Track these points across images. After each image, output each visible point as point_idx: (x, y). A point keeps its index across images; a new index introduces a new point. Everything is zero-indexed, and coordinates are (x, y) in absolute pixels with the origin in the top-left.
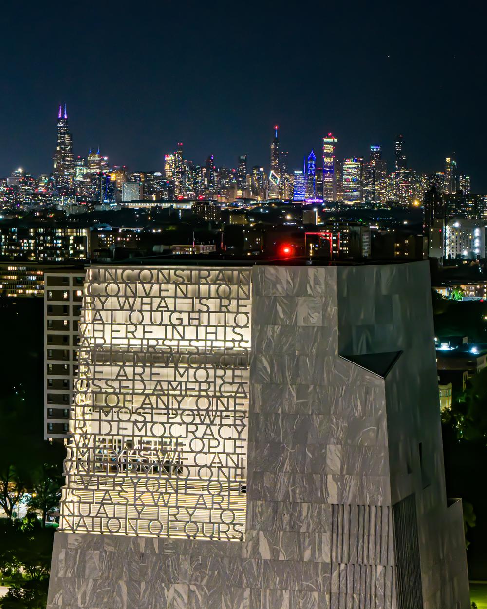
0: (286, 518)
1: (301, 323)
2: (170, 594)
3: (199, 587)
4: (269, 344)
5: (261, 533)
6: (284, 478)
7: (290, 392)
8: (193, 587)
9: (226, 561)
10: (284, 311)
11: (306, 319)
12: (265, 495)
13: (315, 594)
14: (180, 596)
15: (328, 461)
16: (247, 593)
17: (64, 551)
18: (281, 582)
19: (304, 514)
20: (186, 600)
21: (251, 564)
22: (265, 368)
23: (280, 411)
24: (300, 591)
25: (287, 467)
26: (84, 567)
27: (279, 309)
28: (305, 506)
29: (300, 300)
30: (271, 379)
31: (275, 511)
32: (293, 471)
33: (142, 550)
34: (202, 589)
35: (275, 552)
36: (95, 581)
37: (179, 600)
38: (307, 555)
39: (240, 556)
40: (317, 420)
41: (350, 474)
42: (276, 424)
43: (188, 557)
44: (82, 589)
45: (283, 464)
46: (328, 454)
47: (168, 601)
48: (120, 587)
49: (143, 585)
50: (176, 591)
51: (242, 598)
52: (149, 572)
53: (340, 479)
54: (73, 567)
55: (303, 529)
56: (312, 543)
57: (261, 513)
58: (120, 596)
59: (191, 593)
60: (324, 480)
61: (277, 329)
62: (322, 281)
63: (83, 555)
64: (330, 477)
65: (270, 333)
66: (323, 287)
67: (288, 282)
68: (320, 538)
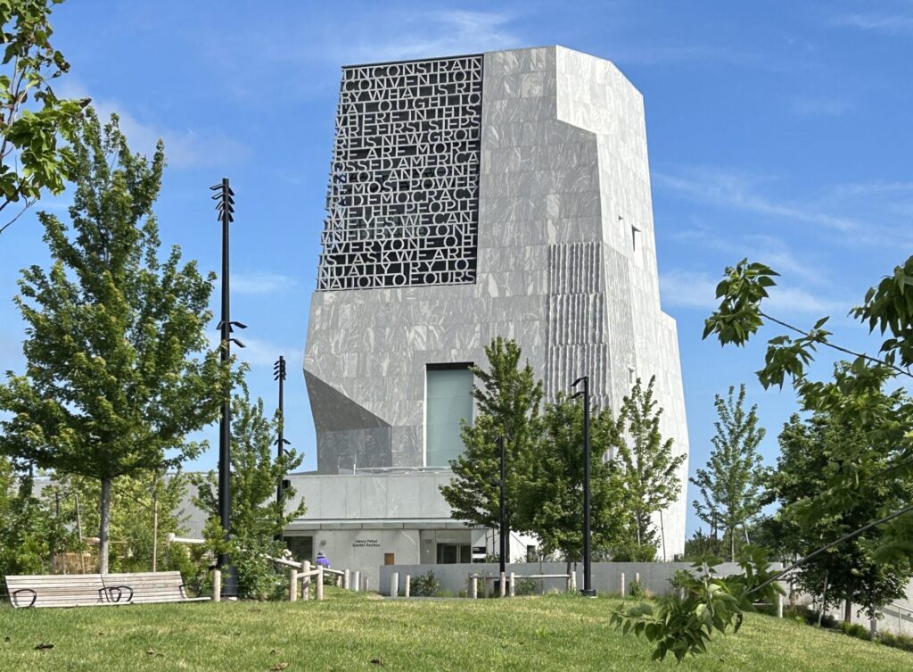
0: (512, 260)
1: (525, 95)
2: (411, 336)
3: (437, 327)
4: (498, 116)
5: (490, 275)
6: (510, 227)
7: (515, 155)
8: (431, 328)
9: (460, 302)
10: (511, 87)
11: (529, 92)
12: (494, 244)
13: (537, 323)
14: (419, 336)
15: (548, 209)
16: (477, 329)
17: (320, 307)
18: (507, 315)
19: (528, 255)
20: (425, 339)
21: (481, 303)
22: (495, 136)
23: (507, 171)
24: (524, 321)
25: (513, 217)
26: (338, 319)
27: (507, 86)
28: (528, 248)
29: (525, 77)
30: (500, 146)
31: (502, 257)
32: (519, 220)
33: (387, 300)
34: (439, 329)
35: (501, 290)
36: (347, 330)
37: (419, 340)
38: (530, 290)
39: (472, 296)
40: (538, 175)
41: (567, 217)
42: (503, 181)
43: (428, 302)
44: (335, 339)
45: (510, 215)
46: (548, 202)
47: (410, 341)
48: (368, 333)
49: (388, 330)
50: (416, 332)
51: (473, 333)
52: (394, 319)
53: (558, 223)
54: (328, 320)
55: (527, 268)
56: (534, 279)
57: (491, 259)
58: (368, 341)
59: (429, 332)
60: (544, 225)
61: (505, 103)
62: (544, 59)
63: (337, 310)
64: (550, 222)
65: (498, 107)
66: (544, 63)
67: (514, 63)
68: (541, 274)
